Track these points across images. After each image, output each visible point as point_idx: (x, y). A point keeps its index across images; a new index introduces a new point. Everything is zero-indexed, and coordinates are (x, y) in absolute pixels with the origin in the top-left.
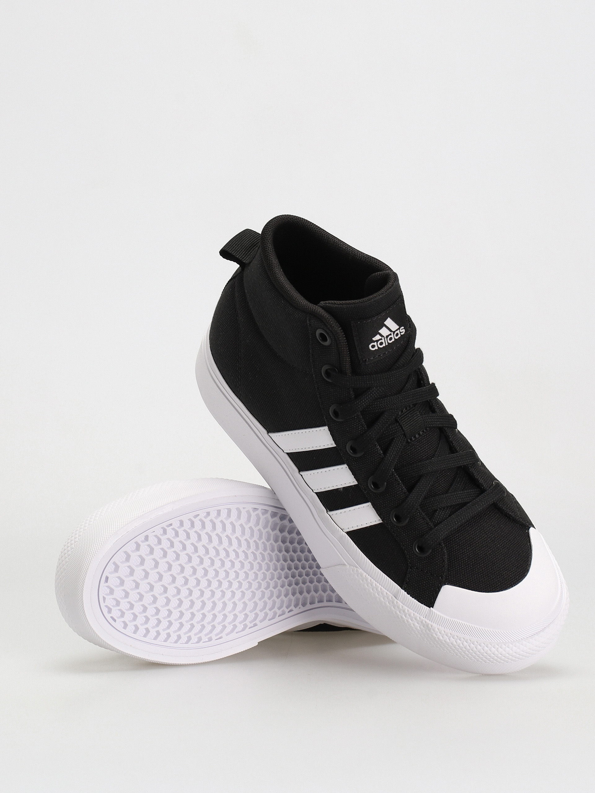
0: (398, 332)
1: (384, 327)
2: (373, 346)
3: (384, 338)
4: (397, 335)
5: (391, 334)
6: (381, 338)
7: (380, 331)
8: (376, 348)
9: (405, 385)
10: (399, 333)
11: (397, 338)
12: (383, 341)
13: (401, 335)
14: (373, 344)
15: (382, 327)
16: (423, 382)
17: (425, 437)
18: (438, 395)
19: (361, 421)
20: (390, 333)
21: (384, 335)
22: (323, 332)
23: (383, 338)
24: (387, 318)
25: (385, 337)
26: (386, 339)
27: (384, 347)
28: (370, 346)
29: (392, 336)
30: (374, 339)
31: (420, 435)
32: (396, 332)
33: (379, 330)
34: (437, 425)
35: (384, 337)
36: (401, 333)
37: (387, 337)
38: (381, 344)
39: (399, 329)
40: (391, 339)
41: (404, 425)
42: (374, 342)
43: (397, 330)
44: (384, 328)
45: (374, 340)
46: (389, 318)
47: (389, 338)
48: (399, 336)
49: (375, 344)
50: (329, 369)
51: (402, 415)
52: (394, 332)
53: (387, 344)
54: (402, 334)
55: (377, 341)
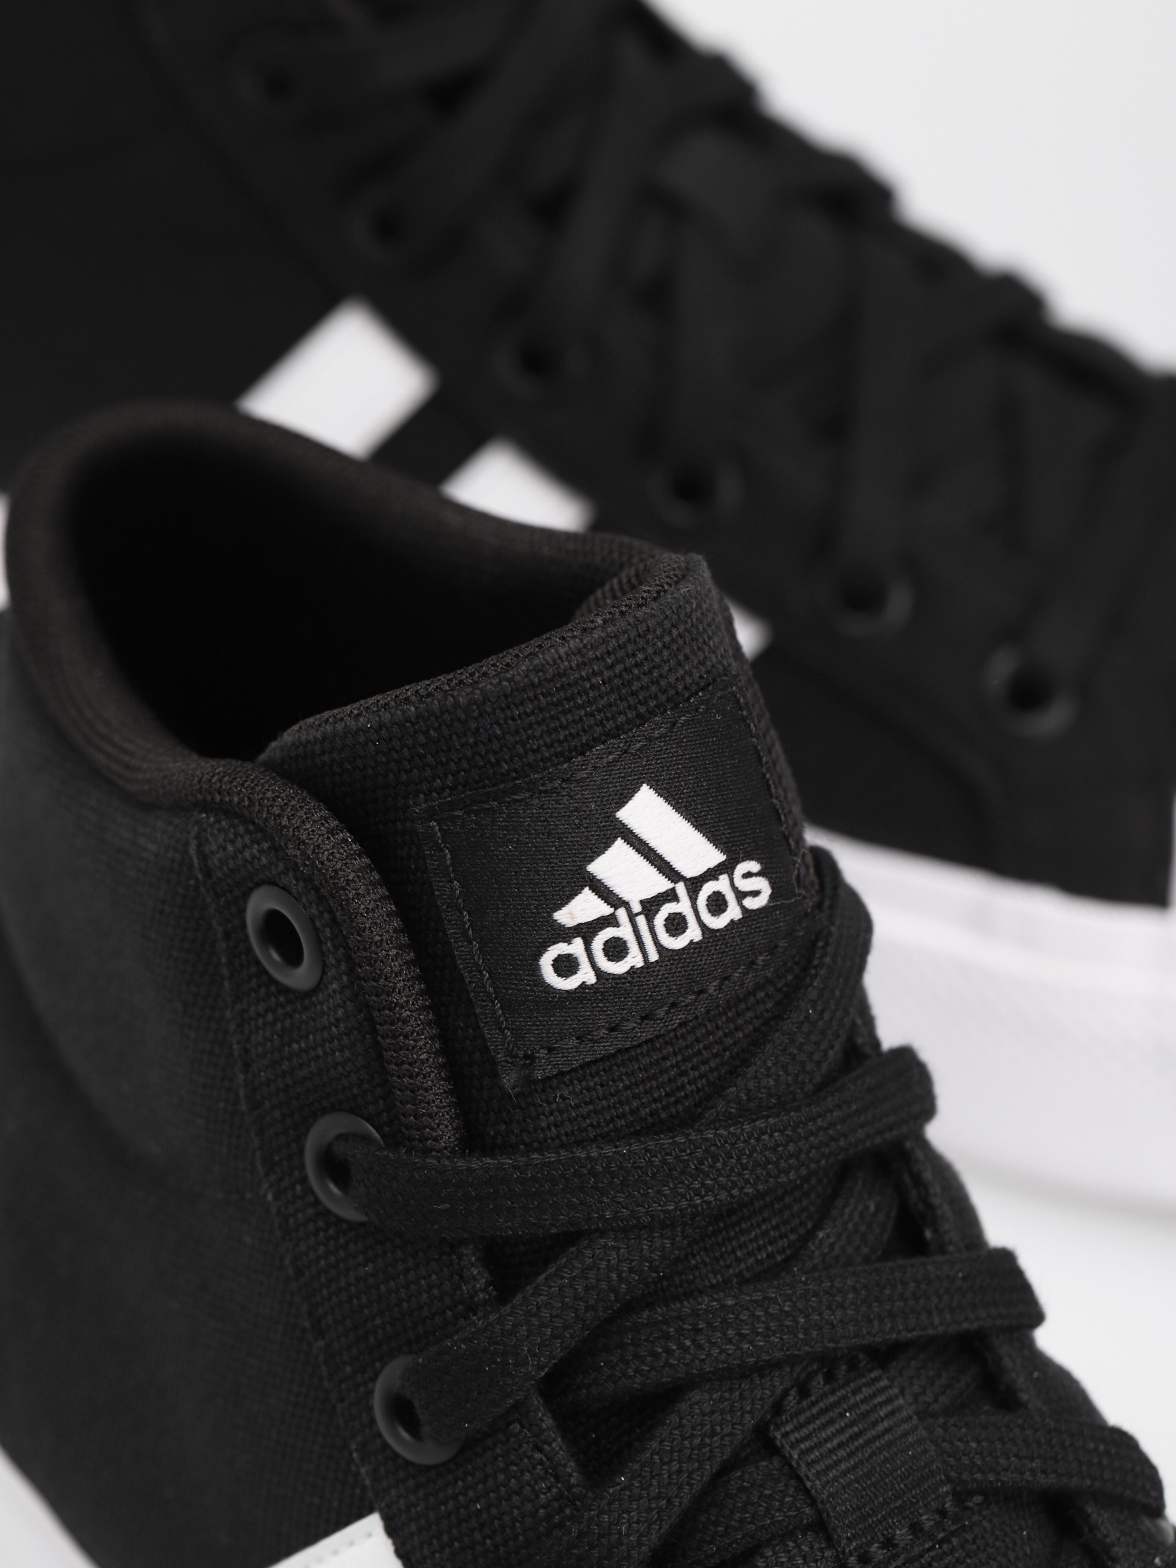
0: (722, 884)
1: (619, 842)
2: (566, 966)
3: (632, 917)
4: (717, 904)
5: (671, 896)
6: (606, 910)
7: (598, 867)
8: (585, 975)
9: (811, 1234)
10: (730, 897)
11: (718, 923)
12: (624, 931)
13: (744, 909)
14: (559, 949)
15: (608, 845)
16: (935, 1231)
17: (955, 1541)
18: (1036, 1317)
19: (546, 1447)
20: (662, 884)
21: (625, 895)
22: (278, 908)
23: (622, 914)
24: (636, 790)
25: (636, 908)
26: (641, 921)
27: (633, 971)
28: (546, 962)
29: (683, 906)
30: (568, 915)
31: (922, 1530)
32: (708, 888)
33: (591, 860)
34: (1027, 1476)
35: (626, 905)
36: (740, 895)
37: (651, 906)
38: (616, 949)
39: (727, 868)
40: (676, 925)
41: (809, 1465)
42: (566, 934)
43: (711, 874)
44: (620, 846)
45: (561, 927)
46: (645, 788)
47: (660, 920)
48: (733, 912)
49: (576, 947)
50: (341, 1137)
51: (803, 1411)
52: (694, 885)
53: (654, 956)
54: (752, 903)
55: (587, 931)
